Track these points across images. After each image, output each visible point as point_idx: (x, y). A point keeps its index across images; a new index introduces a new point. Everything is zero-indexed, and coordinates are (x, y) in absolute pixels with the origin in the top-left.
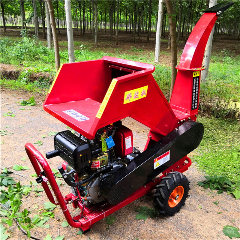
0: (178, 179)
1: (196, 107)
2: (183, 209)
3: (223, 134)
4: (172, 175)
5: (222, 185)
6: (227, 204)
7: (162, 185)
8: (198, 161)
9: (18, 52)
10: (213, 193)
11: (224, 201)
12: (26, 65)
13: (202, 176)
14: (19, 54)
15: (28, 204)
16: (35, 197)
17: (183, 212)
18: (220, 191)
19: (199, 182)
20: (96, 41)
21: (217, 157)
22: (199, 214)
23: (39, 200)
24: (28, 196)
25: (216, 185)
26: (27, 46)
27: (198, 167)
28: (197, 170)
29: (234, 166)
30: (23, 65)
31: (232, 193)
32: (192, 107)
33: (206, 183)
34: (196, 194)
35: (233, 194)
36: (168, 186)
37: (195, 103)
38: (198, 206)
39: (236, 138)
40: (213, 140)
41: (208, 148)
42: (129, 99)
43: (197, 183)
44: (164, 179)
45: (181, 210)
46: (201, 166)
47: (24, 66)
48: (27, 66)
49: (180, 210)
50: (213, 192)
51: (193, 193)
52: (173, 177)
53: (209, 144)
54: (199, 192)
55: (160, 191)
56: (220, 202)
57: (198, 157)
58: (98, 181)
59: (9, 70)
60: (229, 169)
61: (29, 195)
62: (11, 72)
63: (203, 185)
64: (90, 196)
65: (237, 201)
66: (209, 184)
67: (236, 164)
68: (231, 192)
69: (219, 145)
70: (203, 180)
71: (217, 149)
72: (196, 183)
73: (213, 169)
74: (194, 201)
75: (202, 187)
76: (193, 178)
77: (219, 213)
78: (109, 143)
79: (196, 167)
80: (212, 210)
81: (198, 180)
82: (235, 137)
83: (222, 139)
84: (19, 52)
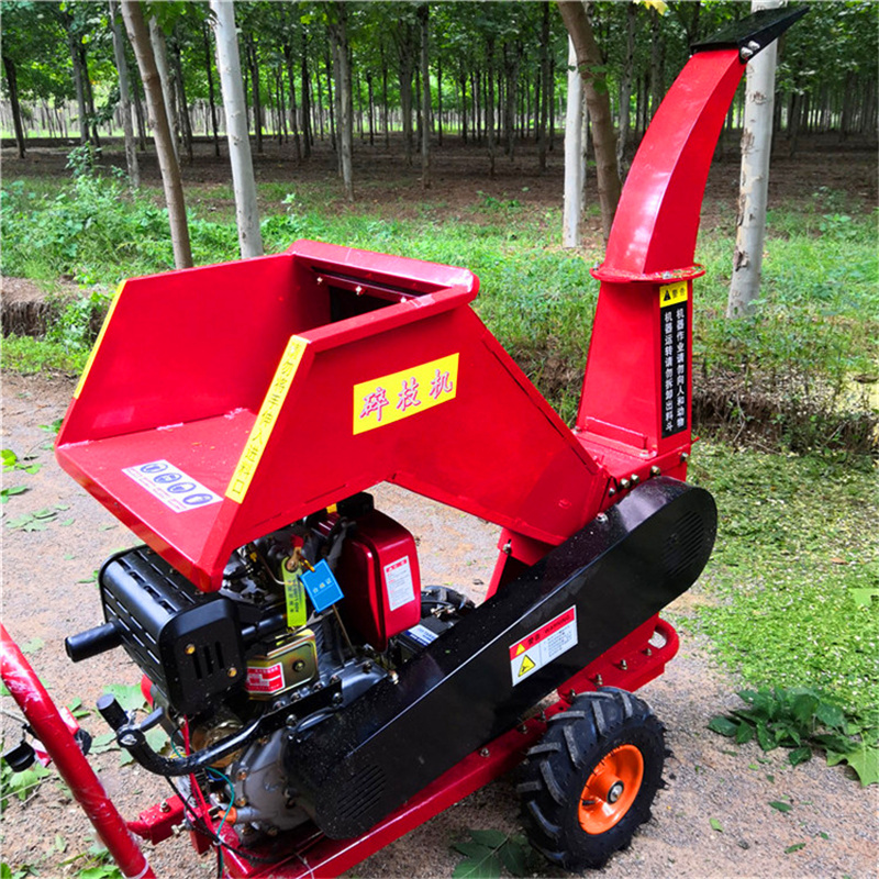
0: (612, 719)
1: (681, 422)
2: (645, 835)
3: (817, 515)
4: (591, 706)
5: (805, 726)
6: (825, 809)
7: (550, 746)
8: (715, 629)
9: (56, 233)
10: (770, 763)
11: (816, 796)
12: (86, 280)
13: (726, 693)
14: (61, 240)
15: (28, 836)
16: (56, 804)
17: (647, 848)
18: (798, 751)
19: (714, 716)
20: (347, 179)
21: (788, 608)
22: (710, 857)
23: (72, 815)
24: (33, 799)
25: (781, 729)
26: (91, 209)
27: (713, 656)
28: (710, 668)
29: (857, 644)
30: (76, 278)
31: (844, 762)
32: (664, 424)
33: (743, 722)
34: (701, 766)
35: (852, 763)
36: (571, 750)
37: (675, 408)
38: (706, 820)
39: (867, 527)
40: (777, 539)
41: (754, 575)
42: (375, 414)
43: (707, 723)
44: (557, 720)
45: (638, 842)
46: (724, 648)
47: (77, 282)
48: (90, 283)
49: (634, 839)
50: (770, 758)
51: (691, 765)
52: (593, 713)
53: (760, 557)
54: (714, 759)
55: (543, 770)
56: (796, 802)
57: (713, 611)
58: (280, 745)
59: (20, 301)
60: (838, 659)
61: (37, 796)
62: (30, 306)
63: (730, 730)
64: (254, 807)
65: (866, 791)
66: (754, 724)
67: (865, 634)
68: (842, 757)
69: (797, 560)
70: (731, 709)
71: (789, 578)
72: (701, 724)
73: (771, 661)
74: (693, 799)
75: (727, 740)
76: (691, 703)
77: (792, 849)
78: (316, 590)
79: (704, 654)
80: (766, 836)
81: (711, 707)
82: (864, 523)
83: (810, 535)
84: (61, 232)
